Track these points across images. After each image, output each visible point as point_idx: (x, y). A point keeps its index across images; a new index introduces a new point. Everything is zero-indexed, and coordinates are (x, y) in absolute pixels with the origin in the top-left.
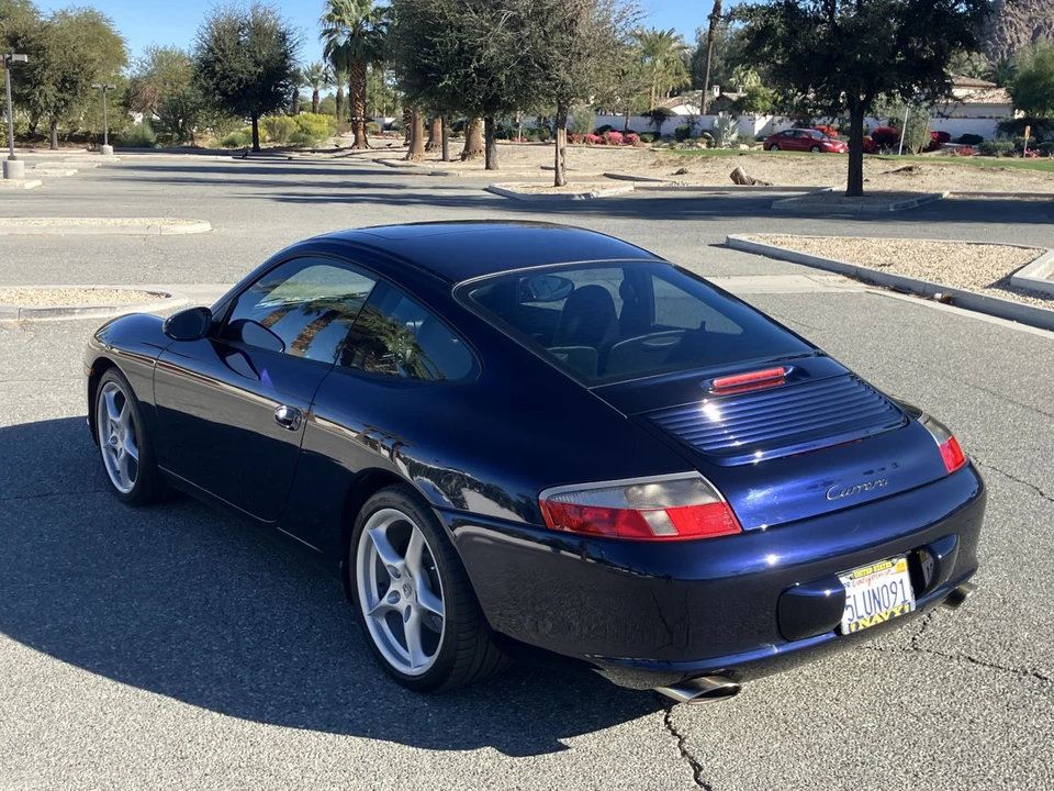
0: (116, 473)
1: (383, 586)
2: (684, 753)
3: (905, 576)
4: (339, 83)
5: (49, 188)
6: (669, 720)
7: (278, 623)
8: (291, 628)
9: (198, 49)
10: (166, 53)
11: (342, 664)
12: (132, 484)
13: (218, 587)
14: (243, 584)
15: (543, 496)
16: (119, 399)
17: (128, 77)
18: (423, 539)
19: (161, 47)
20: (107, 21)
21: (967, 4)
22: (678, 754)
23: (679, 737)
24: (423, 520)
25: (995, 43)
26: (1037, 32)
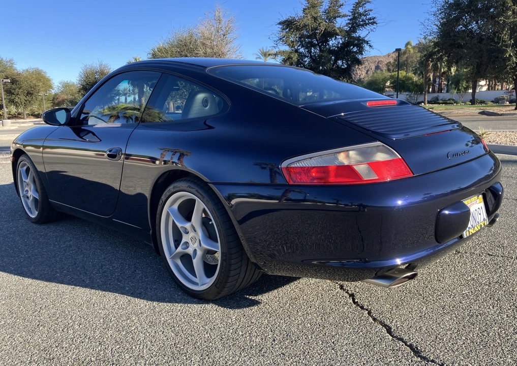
0: (29, 209)
1: (177, 242)
2: (375, 319)
3: (482, 205)
4: (134, 94)
5: (20, 129)
6: (356, 301)
7: (116, 270)
8: (124, 273)
9: (80, 81)
10: (68, 84)
11: (156, 289)
12: (37, 213)
13: (82, 256)
14: (96, 253)
15: (285, 164)
16: (28, 170)
17: (54, 93)
18: (203, 206)
19: (66, 81)
20: (44, 72)
21: (357, 48)
22: (371, 320)
23: (367, 310)
24: (203, 194)
25: (355, 75)
26: (368, 71)
